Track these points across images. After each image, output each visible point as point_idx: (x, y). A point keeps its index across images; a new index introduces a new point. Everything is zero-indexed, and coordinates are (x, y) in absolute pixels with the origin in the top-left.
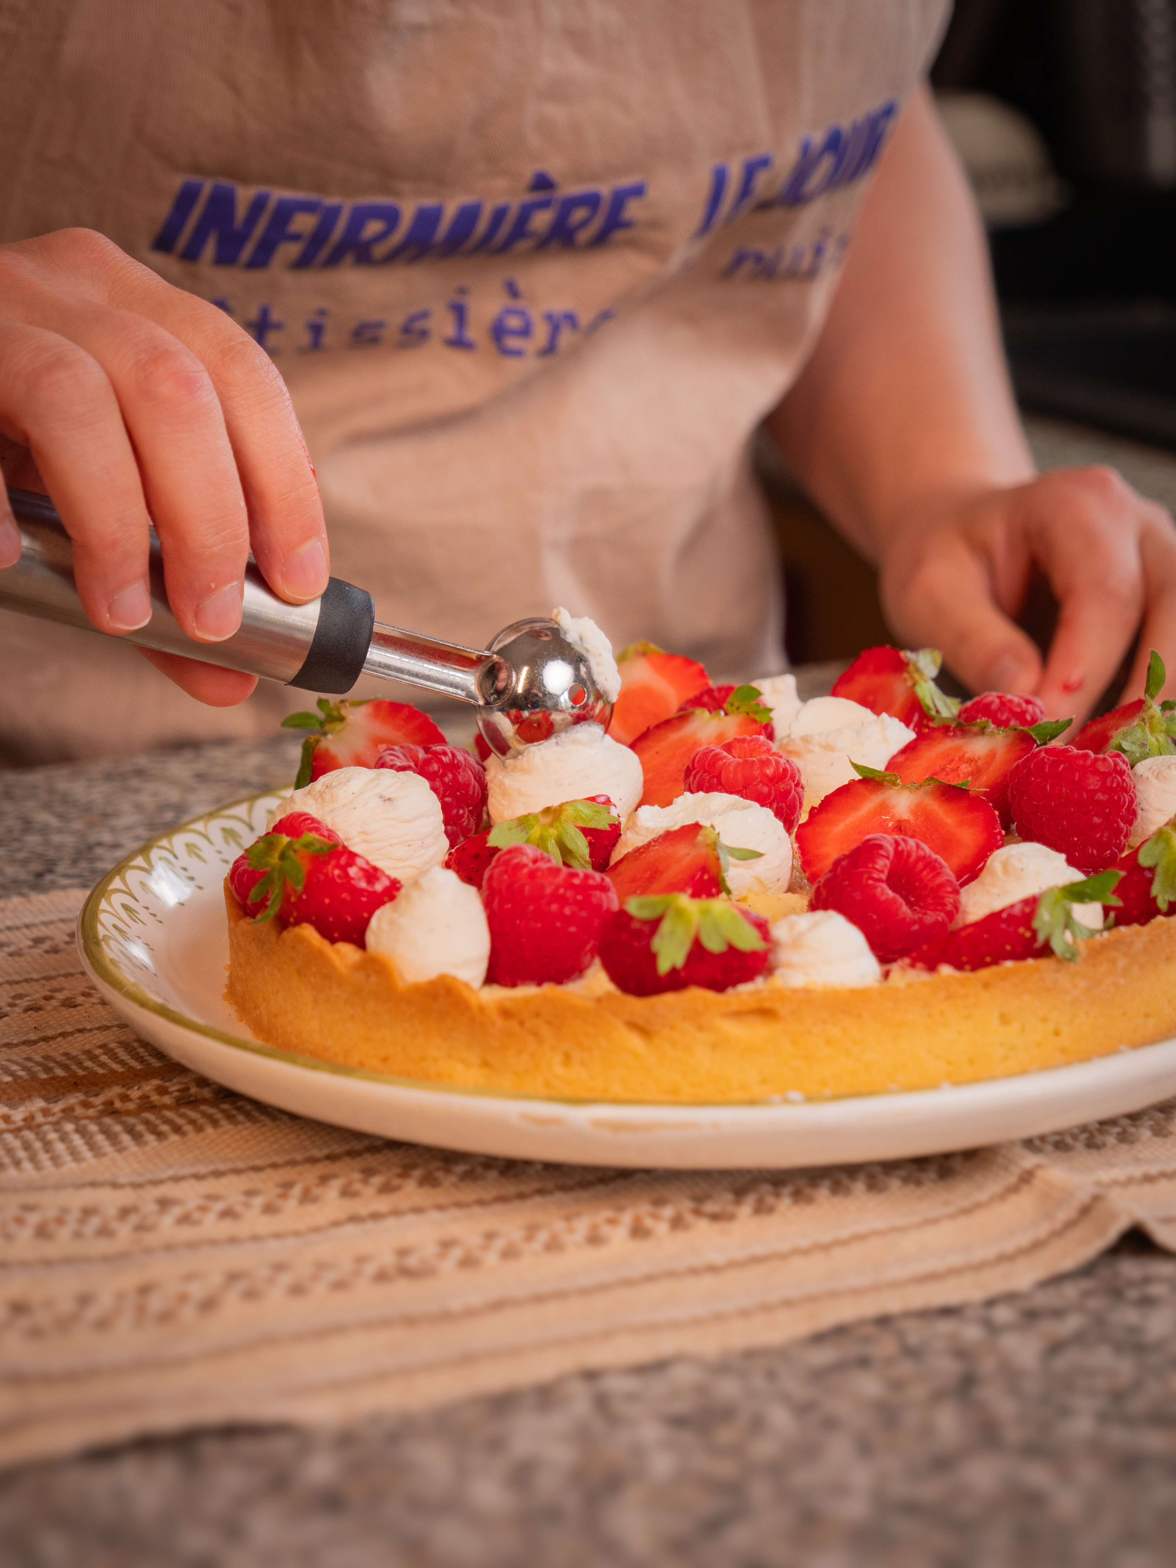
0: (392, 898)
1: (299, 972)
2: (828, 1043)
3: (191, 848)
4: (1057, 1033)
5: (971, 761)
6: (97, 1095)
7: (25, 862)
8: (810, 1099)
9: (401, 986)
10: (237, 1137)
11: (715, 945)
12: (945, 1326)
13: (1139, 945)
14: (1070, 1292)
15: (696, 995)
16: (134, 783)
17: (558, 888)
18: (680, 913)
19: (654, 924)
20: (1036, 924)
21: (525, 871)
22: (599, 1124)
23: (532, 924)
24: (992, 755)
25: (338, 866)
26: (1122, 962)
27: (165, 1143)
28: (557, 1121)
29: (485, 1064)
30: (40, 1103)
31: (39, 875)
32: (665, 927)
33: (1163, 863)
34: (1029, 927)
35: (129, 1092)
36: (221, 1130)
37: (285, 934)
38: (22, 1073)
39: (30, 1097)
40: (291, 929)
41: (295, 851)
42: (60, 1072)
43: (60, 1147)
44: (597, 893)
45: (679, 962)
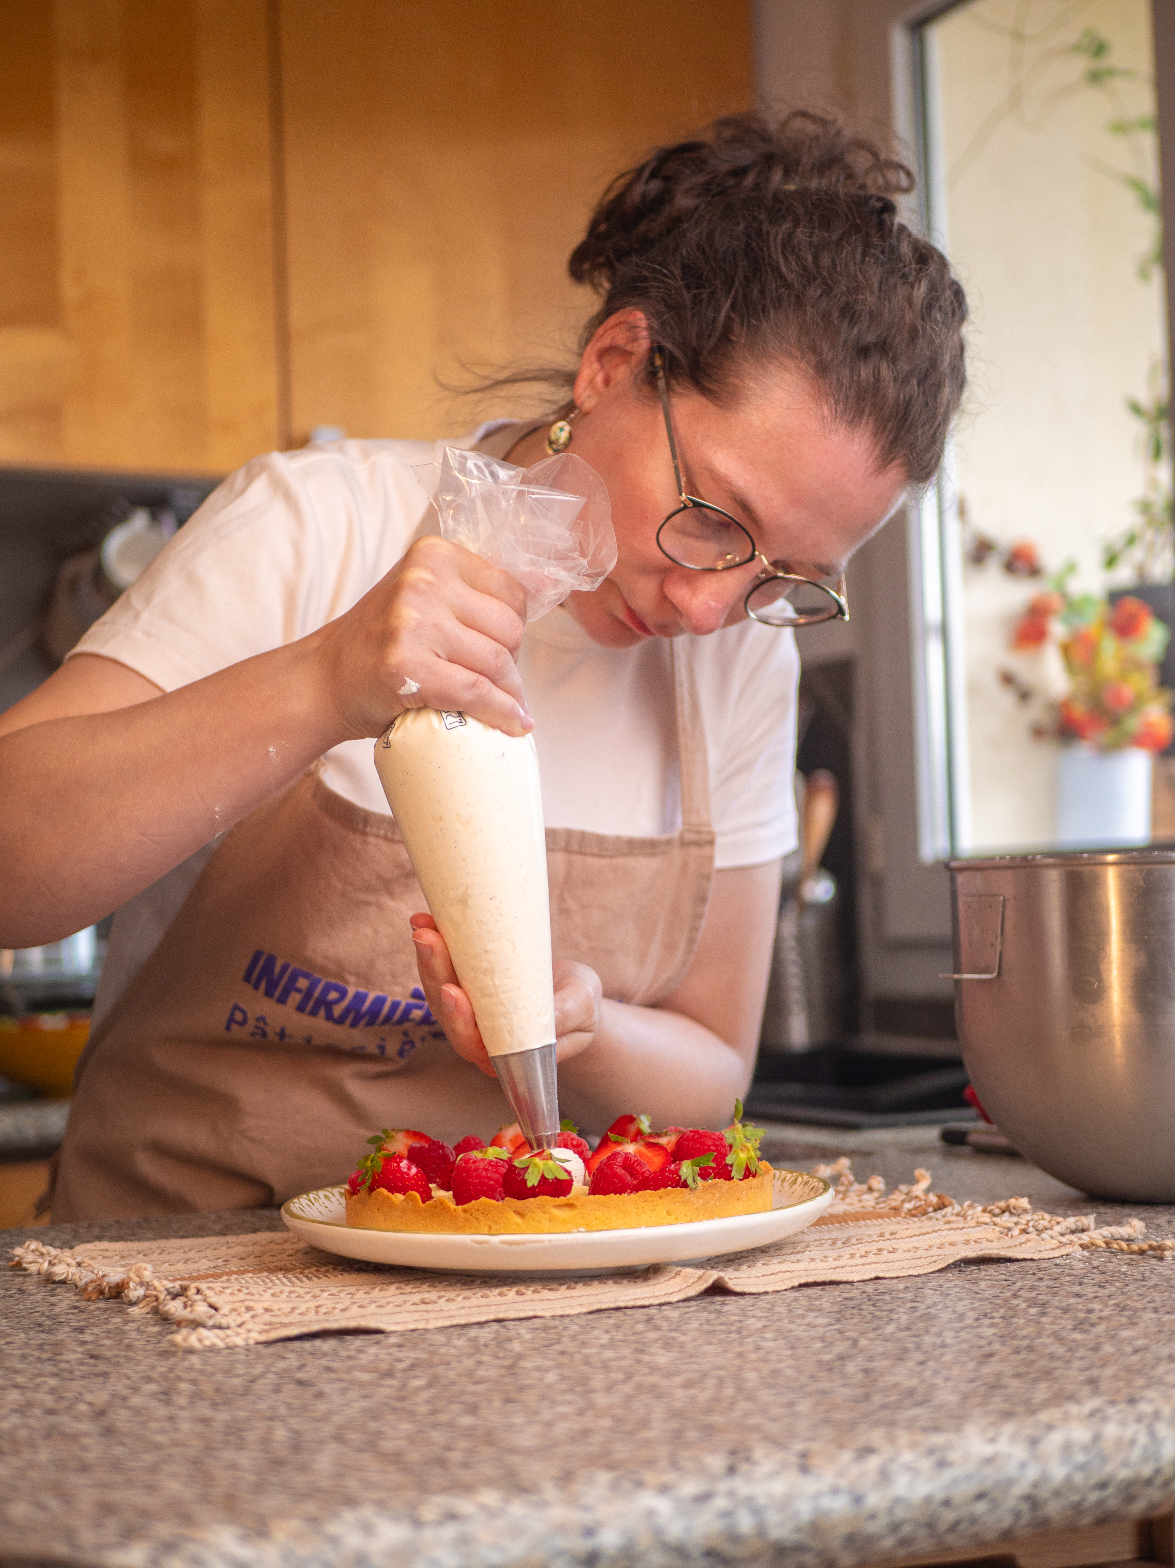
1: (378, 1209)
3: (326, 1197)
8: (588, 1231)
11: (549, 1176)
15: (544, 1199)
17: (485, 1166)
18: (536, 1165)
19: (525, 1169)
21: (471, 1161)
22: (502, 1242)
23: (475, 1181)
25: (396, 1162)
26: (717, 1195)
28: (486, 1242)
32: (530, 1170)
34: (677, 1175)
37: (370, 1197)
40: (375, 1190)
41: (378, 1157)
44: (501, 1168)
45: (536, 1184)
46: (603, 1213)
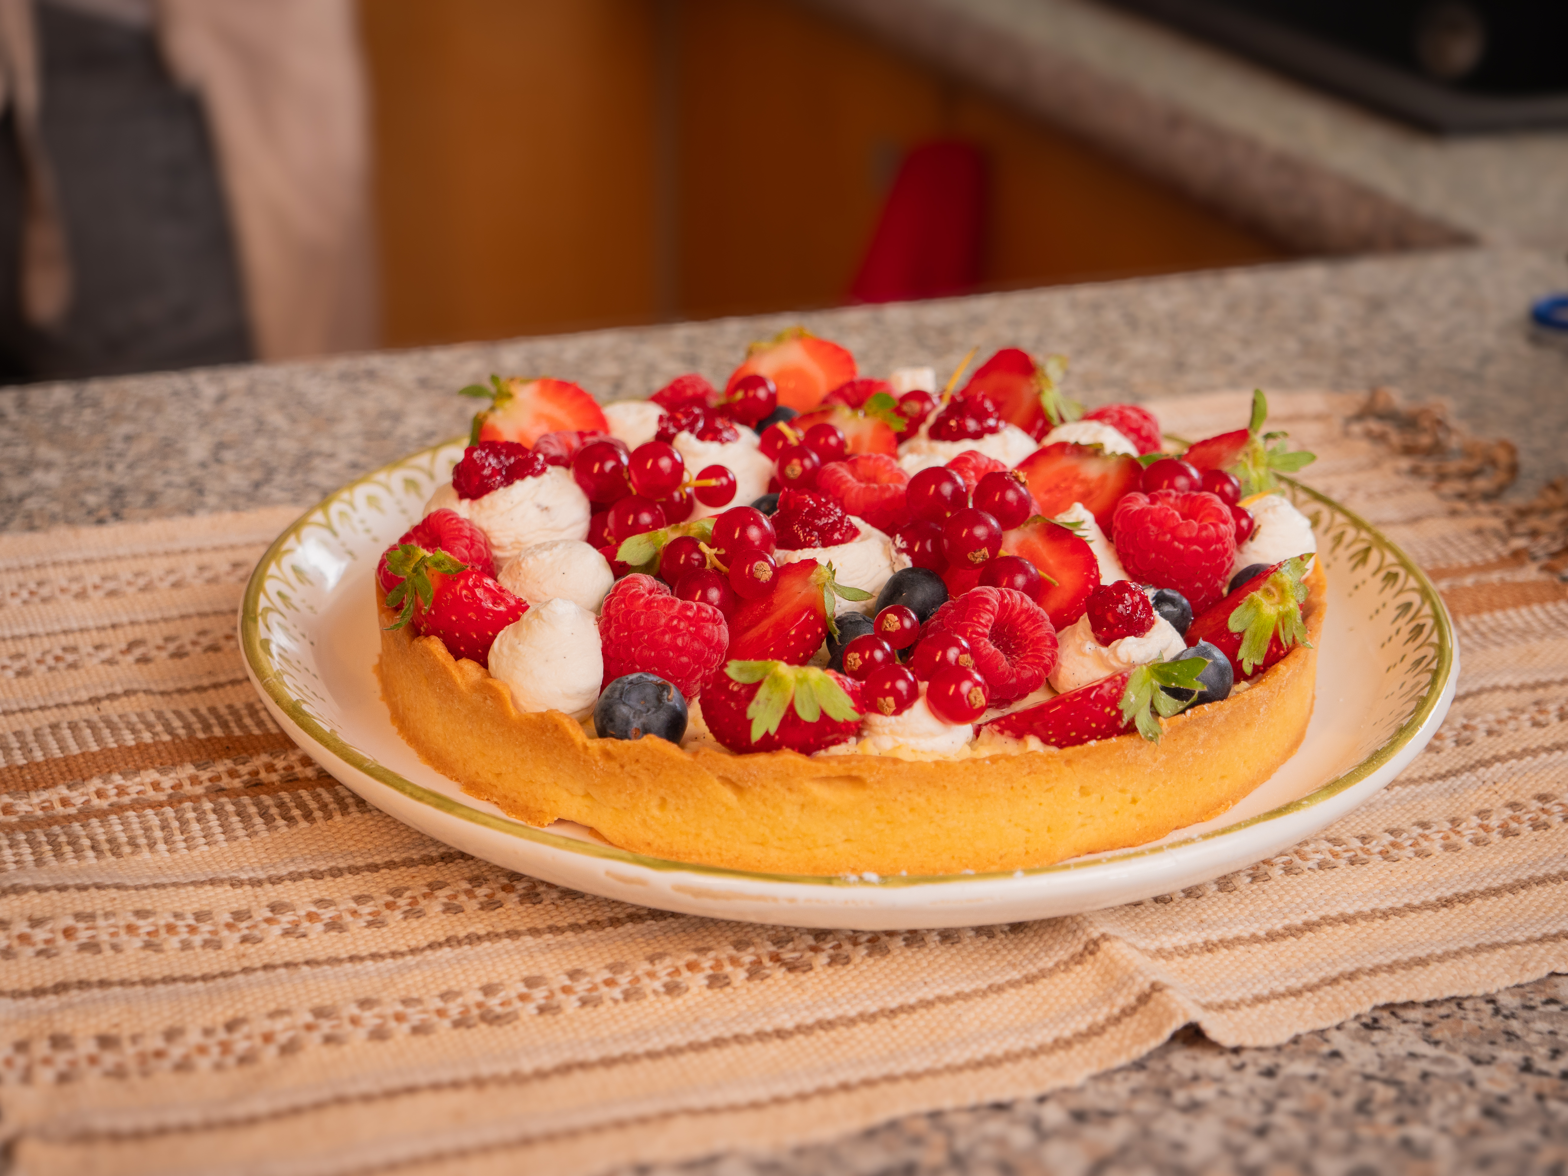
0: (517, 618)
1: (427, 680)
2: (912, 810)
3: (372, 500)
4: (1134, 801)
5: (1084, 481)
6: (244, 764)
7: (248, 469)
8: (885, 880)
9: (514, 713)
10: (362, 827)
11: (808, 712)
12: (995, 1126)
13: (1220, 718)
14: (1121, 1088)
15: (789, 757)
16: (364, 385)
17: (672, 619)
18: (777, 680)
19: (752, 689)
20: (1121, 706)
21: (642, 601)
22: (679, 888)
23: (646, 653)
24: (1104, 478)
25: (466, 587)
26: (1202, 736)
27: (294, 830)
28: (642, 882)
29: (587, 795)
30: (190, 769)
31: (257, 485)
32: (762, 693)
33: (1252, 628)
34: (1114, 707)
35: (275, 762)
36: (348, 819)
37: (416, 642)
38: (182, 732)
39: (182, 762)
40: (421, 638)
41: (427, 568)
42: (218, 732)
43: (195, 827)
44: (710, 626)
45: (773, 730)
46: (928, 800)
